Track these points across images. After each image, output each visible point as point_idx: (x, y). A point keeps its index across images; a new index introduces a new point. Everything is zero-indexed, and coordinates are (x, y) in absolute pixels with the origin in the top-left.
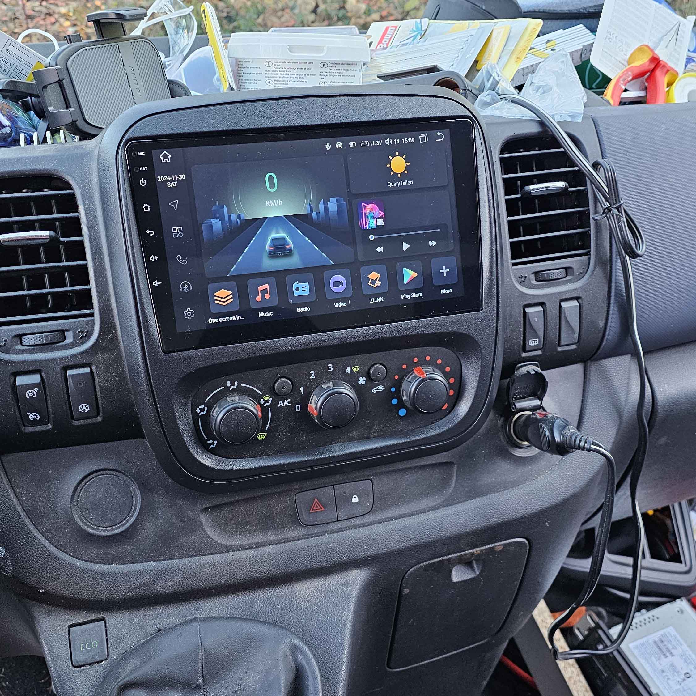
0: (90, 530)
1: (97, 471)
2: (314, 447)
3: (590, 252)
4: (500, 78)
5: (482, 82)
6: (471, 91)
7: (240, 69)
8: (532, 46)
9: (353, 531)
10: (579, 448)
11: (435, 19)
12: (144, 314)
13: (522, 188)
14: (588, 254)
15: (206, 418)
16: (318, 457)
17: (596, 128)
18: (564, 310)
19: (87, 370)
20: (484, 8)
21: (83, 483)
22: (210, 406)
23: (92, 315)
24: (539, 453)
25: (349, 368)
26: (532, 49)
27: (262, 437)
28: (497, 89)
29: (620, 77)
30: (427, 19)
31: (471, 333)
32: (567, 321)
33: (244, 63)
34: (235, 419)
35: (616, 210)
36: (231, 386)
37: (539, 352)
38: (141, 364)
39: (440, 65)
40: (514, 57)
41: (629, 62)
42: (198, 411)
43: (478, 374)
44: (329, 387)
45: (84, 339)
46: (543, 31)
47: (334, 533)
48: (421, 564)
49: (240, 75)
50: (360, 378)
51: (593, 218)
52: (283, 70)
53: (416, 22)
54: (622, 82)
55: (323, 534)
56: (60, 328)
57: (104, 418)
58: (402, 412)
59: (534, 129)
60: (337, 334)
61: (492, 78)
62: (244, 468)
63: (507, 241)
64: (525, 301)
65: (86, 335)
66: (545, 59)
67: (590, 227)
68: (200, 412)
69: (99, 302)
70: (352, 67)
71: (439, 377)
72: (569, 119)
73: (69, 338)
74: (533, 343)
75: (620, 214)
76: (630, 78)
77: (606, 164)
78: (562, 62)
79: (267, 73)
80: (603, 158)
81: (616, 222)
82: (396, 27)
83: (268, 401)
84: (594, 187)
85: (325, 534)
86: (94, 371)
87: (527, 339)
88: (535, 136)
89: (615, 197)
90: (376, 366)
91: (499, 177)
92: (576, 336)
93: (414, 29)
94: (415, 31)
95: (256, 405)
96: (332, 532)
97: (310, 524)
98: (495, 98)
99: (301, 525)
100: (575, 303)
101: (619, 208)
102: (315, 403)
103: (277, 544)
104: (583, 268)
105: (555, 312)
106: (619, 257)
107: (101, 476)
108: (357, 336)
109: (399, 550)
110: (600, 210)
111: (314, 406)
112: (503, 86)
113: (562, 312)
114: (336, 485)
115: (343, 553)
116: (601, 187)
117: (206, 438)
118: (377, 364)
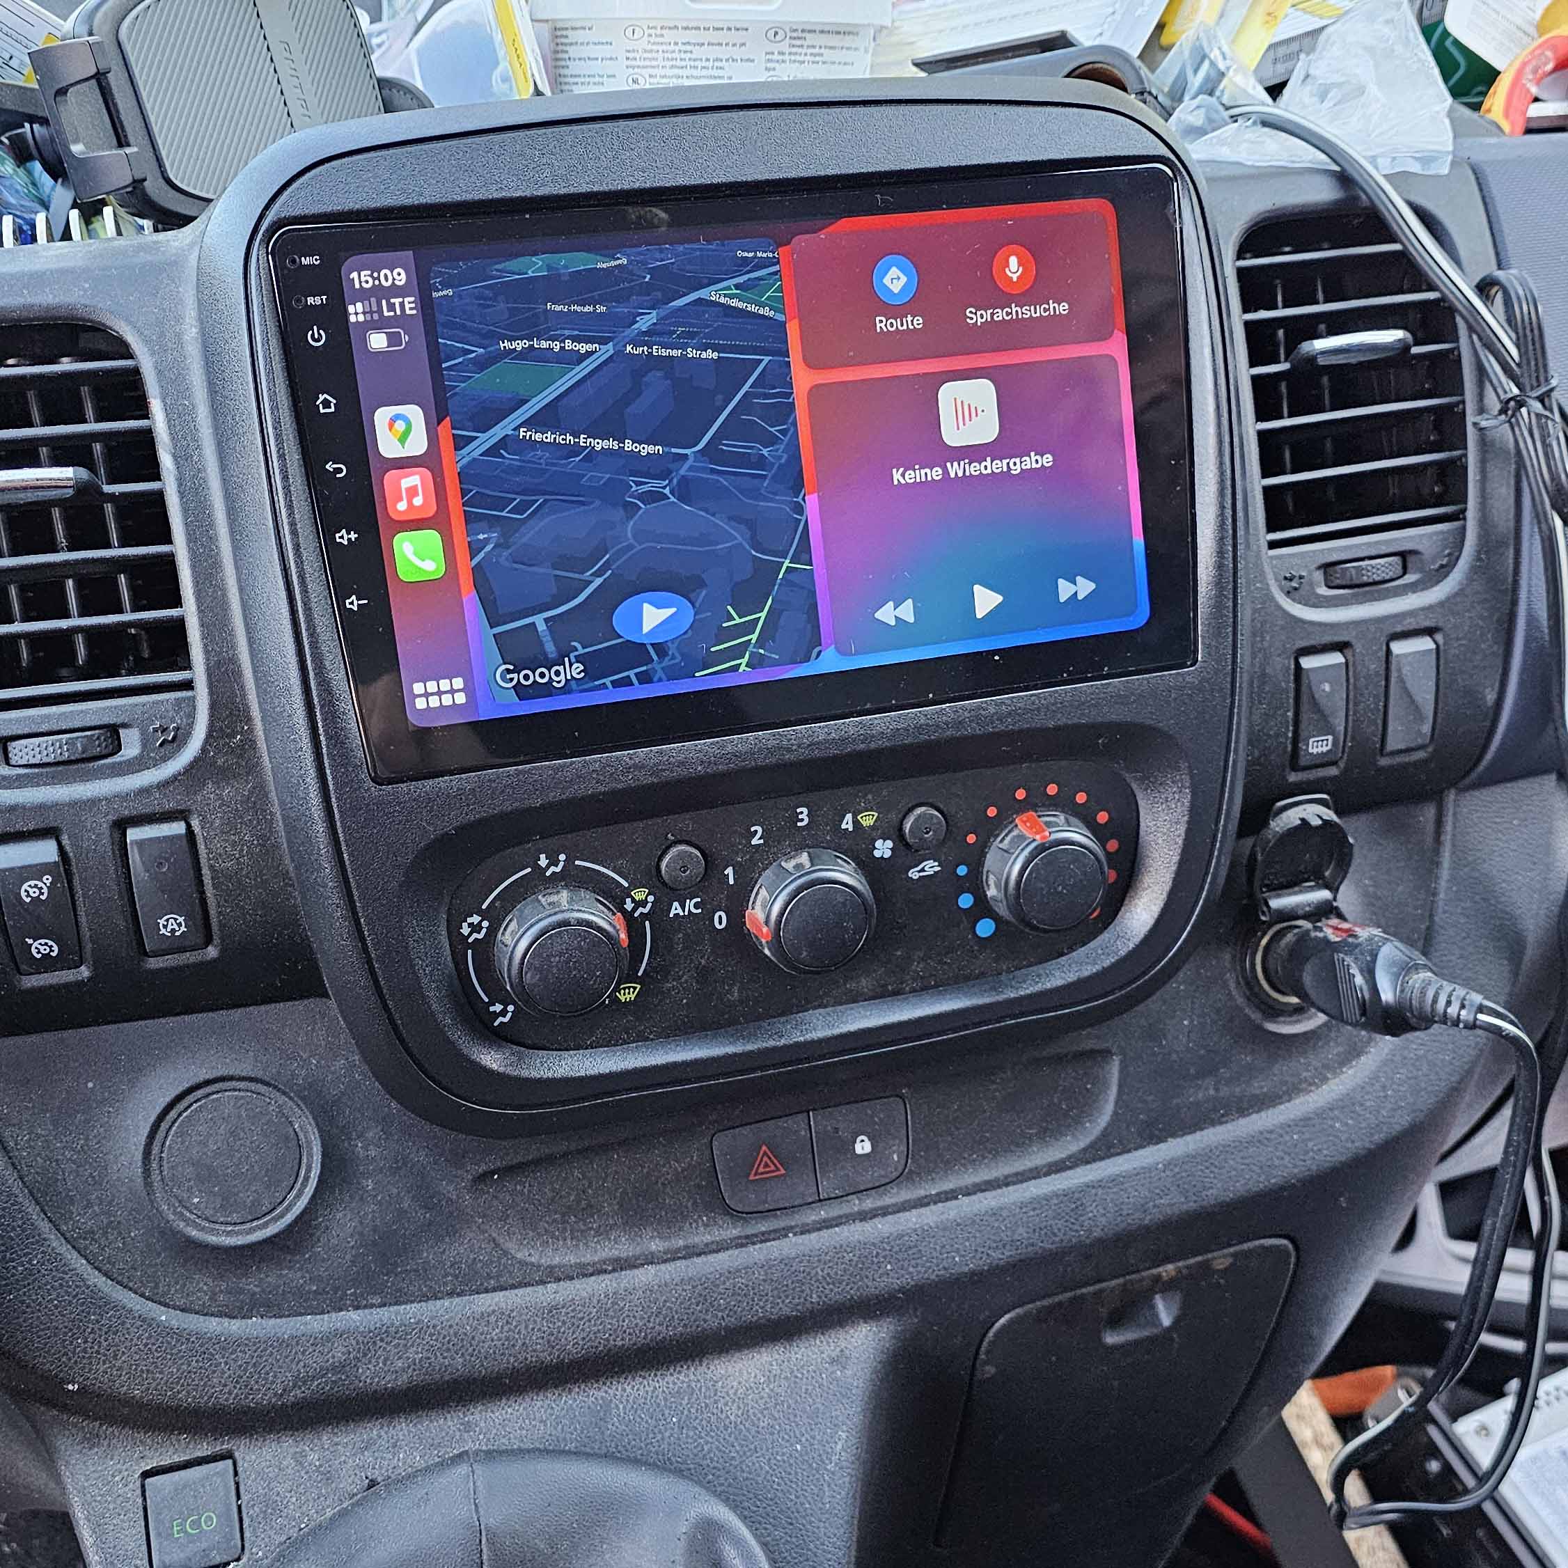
0: (194, 1233)
1: (208, 1083)
2: (759, 1018)
3: (1465, 510)
4: (1228, 62)
5: (1179, 75)
6: (1156, 98)
7: (560, 48)
9: (858, 1225)
10: (1444, 1020)
12: (325, 684)
13: (1292, 346)
14: (1459, 516)
15: (485, 949)
16: (771, 1043)
17: (1481, 190)
18: (1399, 663)
19: (178, 828)
21: (173, 1114)
22: (496, 918)
23: (188, 685)
24: (1325, 1024)
25: (849, 817)
27: (628, 995)
28: (1218, 93)
29: (1524, 64)
31: (1166, 724)
32: (1405, 691)
33: (569, 33)
34: (561, 954)
35: (1538, 405)
36: (548, 867)
37: (1333, 771)
38: (317, 812)
39: (1076, 33)
40: (1261, 9)
41: (1542, 27)
42: (465, 930)
43: (1182, 829)
44: (799, 867)
45: (167, 747)
47: (809, 1231)
48: (1030, 1306)
49: (563, 63)
50: (879, 843)
51: (1475, 424)
52: (672, 47)
54: (1530, 77)
55: (781, 1234)
56: (106, 720)
57: (223, 951)
58: (985, 928)
59: (1322, 193)
60: (821, 730)
61: (1206, 64)
62: (582, 1073)
63: (1256, 483)
64: (1302, 639)
65: (174, 738)
66: (1339, 17)
67: (1466, 448)
68: (470, 934)
69: (207, 652)
70: (848, 41)
71: (1078, 835)
72: (1415, 168)
73: (131, 745)
74: (1318, 746)
75: (1547, 413)
76: (1550, 66)
77: (1516, 283)
78: (1387, 22)
79: (631, 55)
80: (1500, 267)
83: (643, 903)
84: (1477, 342)
86: (197, 829)
87: (1303, 734)
88: (1323, 210)
89: (1537, 371)
90: (920, 810)
91: (1238, 319)
92: (1426, 728)
95: (614, 914)
96: (805, 1230)
97: (747, 1210)
98: (1215, 116)
99: (729, 1214)
100: (1425, 644)
101: (1546, 400)
102: (764, 906)
103: (665, 1261)
104: (1447, 552)
105: (1375, 666)
106: (1539, 522)
107: (220, 1095)
108: (873, 736)
109: (973, 1273)
110: (1493, 404)
111: (761, 916)
112: (1235, 85)
113: (1393, 667)
114: (814, 1110)
115: (833, 1284)
116: (1499, 346)
117: (487, 1000)
118: (921, 805)
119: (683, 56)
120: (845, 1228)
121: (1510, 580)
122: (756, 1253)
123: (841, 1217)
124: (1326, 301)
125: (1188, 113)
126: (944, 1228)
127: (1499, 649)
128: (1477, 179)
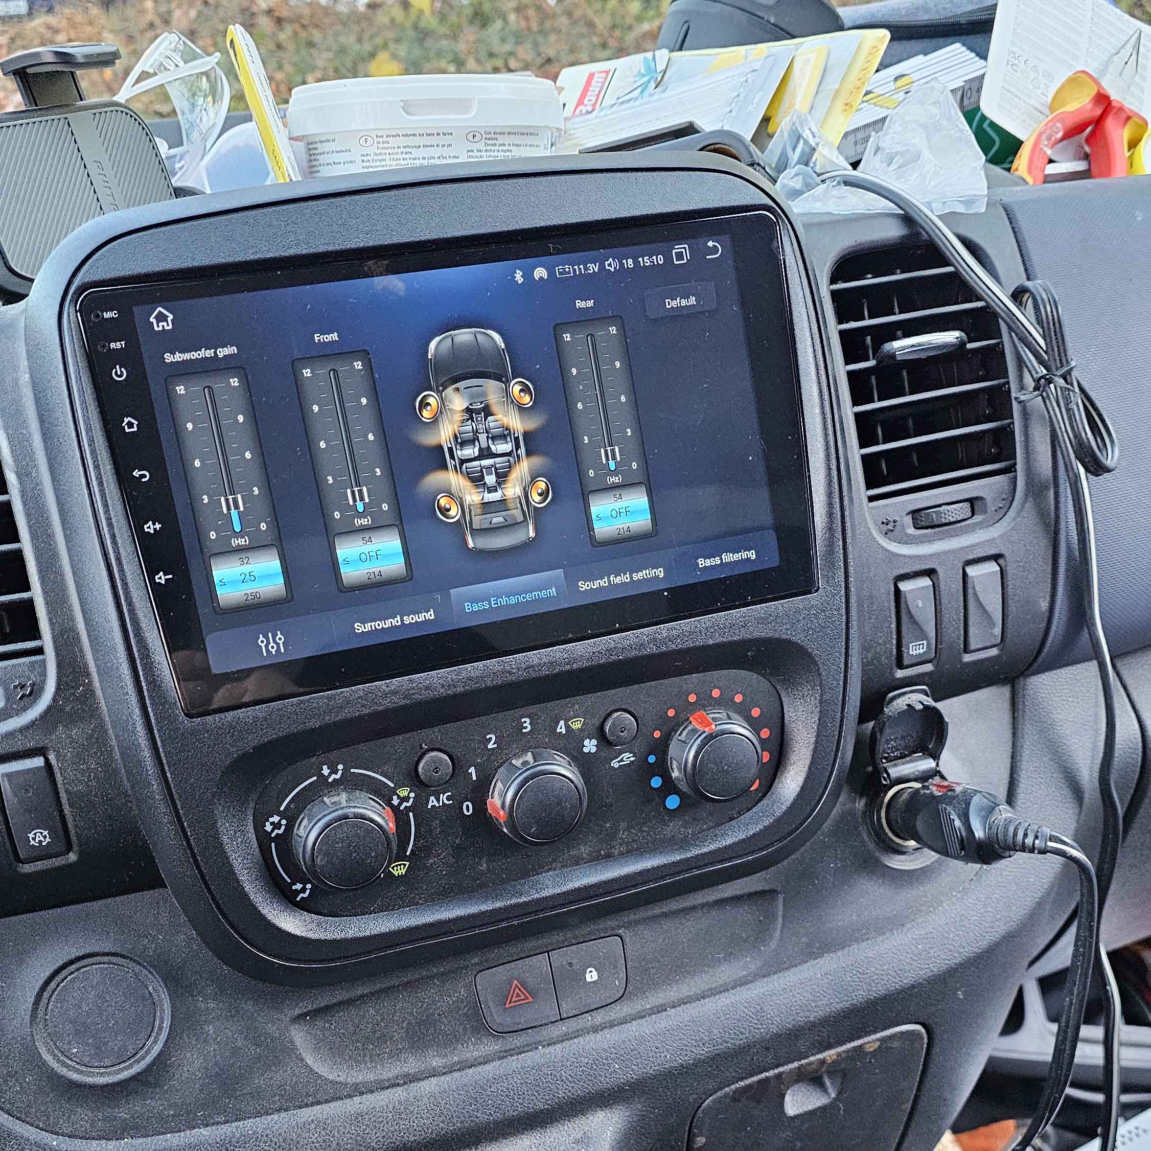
0: (75, 1076)
1: (78, 959)
2: (503, 882)
3: (1015, 464)
4: (817, 140)
5: (781, 154)
6: (764, 168)
7: (313, 157)
8: (869, 89)
9: (591, 1037)
10: (1023, 848)
11: (681, 49)
12: (142, 642)
13: (877, 347)
14: (1011, 469)
15: (285, 841)
16: (514, 901)
17: (1011, 223)
18: (973, 583)
19: (39, 762)
20: (772, 21)
21: (53, 985)
22: (292, 819)
23: (39, 650)
24: (937, 861)
25: (562, 723)
26: (868, 93)
27: (399, 870)
28: (811, 164)
29: (1041, 134)
30: (665, 52)
31: (797, 638)
32: (979, 604)
33: (318, 145)
34: (343, 841)
35: (1062, 381)
36: (330, 775)
37: (929, 667)
38: (143, 742)
39: (699, 123)
40: (839, 104)
41: (1053, 107)
42: (268, 828)
43: (816, 716)
44: (525, 763)
45: (26, 699)
46: (886, 63)
47: (555, 1044)
48: (727, 1089)
50: (586, 742)
51: (1018, 399)
53: (645, 58)
54: (1046, 143)
55: (533, 1047)
57: (81, 854)
58: (673, 802)
59: (892, 231)
60: (535, 657)
61: (802, 142)
62: (368, 933)
63: (855, 453)
64: (898, 568)
65: (31, 691)
67: (1012, 417)
68: (273, 831)
69: (52, 624)
70: (530, 140)
71: (740, 728)
72: (960, 209)
74: (916, 649)
76: (1060, 135)
78: (936, 103)
79: (365, 158)
80: (1028, 279)
82: (608, 71)
83: (406, 799)
85: (537, 1048)
86: (53, 761)
87: (904, 641)
88: (892, 245)
89: (1059, 355)
90: (616, 715)
91: (833, 328)
92: (997, 630)
93: (643, 71)
94: (644, 76)
95: (384, 808)
96: (551, 1042)
97: (505, 1030)
98: (809, 181)
99: (491, 1034)
100: (992, 567)
101: (1068, 377)
102: (500, 795)
103: (444, 1074)
104: (1004, 497)
105: (955, 586)
107: (88, 968)
108: (575, 659)
109: (681, 1067)
110: (1029, 383)
111: (498, 803)
112: (824, 157)
113: (970, 586)
114: (552, 950)
116: (1031, 338)
117: (289, 881)
118: (617, 711)
119: (404, 156)
120: (582, 1039)
122: (514, 1063)
123: (578, 1030)
124: (900, 313)
125: (789, 180)
127: (1048, 568)
128: (1008, 216)
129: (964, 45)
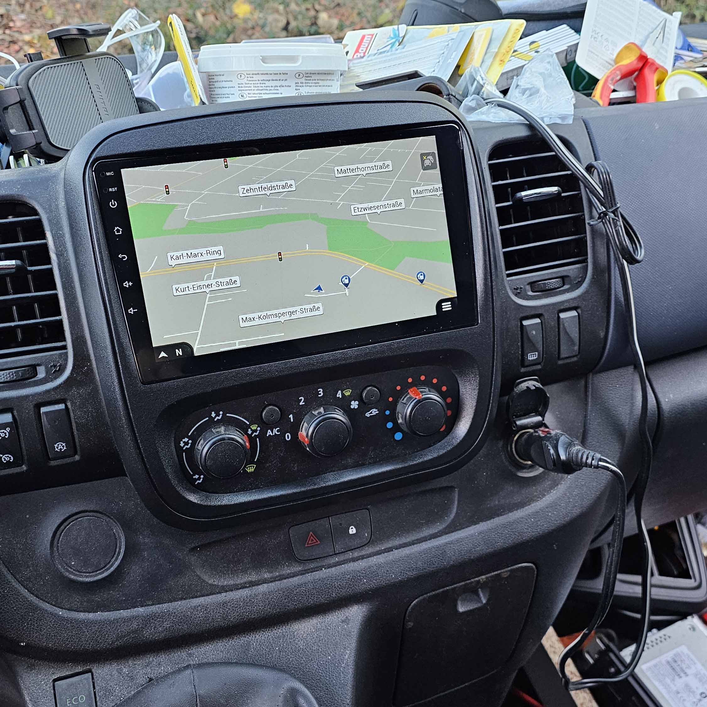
0: (72, 577)
1: (77, 513)
2: (306, 477)
3: (587, 258)
4: (484, 81)
5: (465, 87)
6: (455, 97)
7: (211, 83)
8: (515, 49)
9: (352, 564)
10: (586, 465)
11: (413, 25)
12: (120, 344)
13: (514, 194)
14: (585, 261)
15: (191, 452)
16: (312, 487)
17: (587, 129)
18: (563, 322)
19: (62, 406)
20: (463, 11)
21: (62, 527)
22: (194, 439)
23: (65, 347)
24: (543, 472)
25: (340, 392)
26: (515, 51)
27: (251, 469)
28: (481, 94)
29: (608, 77)
30: (404, 26)
31: (467, 349)
32: (566, 333)
33: (215, 77)
34: (222, 452)
35: (612, 215)
36: (215, 417)
37: (539, 367)
38: (119, 397)
39: (421, 71)
40: (498, 59)
41: (616, 61)
42: (182, 444)
43: (477, 392)
44: (319, 413)
45: (56, 373)
46: (525, 33)
47: (332, 567)
48: (425, 595)
49: (212, 90)
52: (257, 82)
53: (393, 28)
54: (610, 82)
55: (319, 568)
56: (30, 363)
57: (82, 456)
58: (398, 436)
59: (523, 133)
60: (326, 356)
61: (476, 82)
62: (233, 503)
63: (500, 251)
64: (522, 313)
65: (59, 369)
66: (530, 61)
67: (586, 233)
68: (184, 446)
69: (71, 333)
70: (329, 77)
71: (435, 397)
72: (559, 121)
73: (41, 373)
74: (532, 357)
75: (617, 218)
76: (619, 77)
77: (600, 166)
78: (549, 62)
79: (240, 86)
80: (596, 160)
81: (613, 227)
82: (372, 35)
83: (256, 431)
84: (588, 191)
85: (322, 569)
86: (69, 406)
87: (526, 352)
88: (522, 140)
89: (611, 201)
90: (369, 388)
91: (489, 185)
92: (576, 348)
93: (392, 36)
94: (393, 38)
95: (244, 436)
96: (330, 566)
97: (305, 559)
98: (480, 103)
99: (297, 561)
100: (574, 313)
101: (616, 212)
102: (306, 430)
103: (271, 582)
104: (581, 275)
105: (553, 323)
106: (617, 262)
107: (82, 519)
108: (347, 358)
109: (401, 582)
110: (595, 215)
111: (304, 434)
112: (487, 89)
113: (561, 323)
114: (331, 516)
115: (342, 589)
117: (192, 473)
118: (369, 386)
120: (346, 565)
121: (607, 286)
122: (309, 577)
123: (345, 560)
124: (526, 176)
125: (469, 102)
126: (387, 563)
127: (605, 315)
128: (585, 125)
129: (568, 25)
